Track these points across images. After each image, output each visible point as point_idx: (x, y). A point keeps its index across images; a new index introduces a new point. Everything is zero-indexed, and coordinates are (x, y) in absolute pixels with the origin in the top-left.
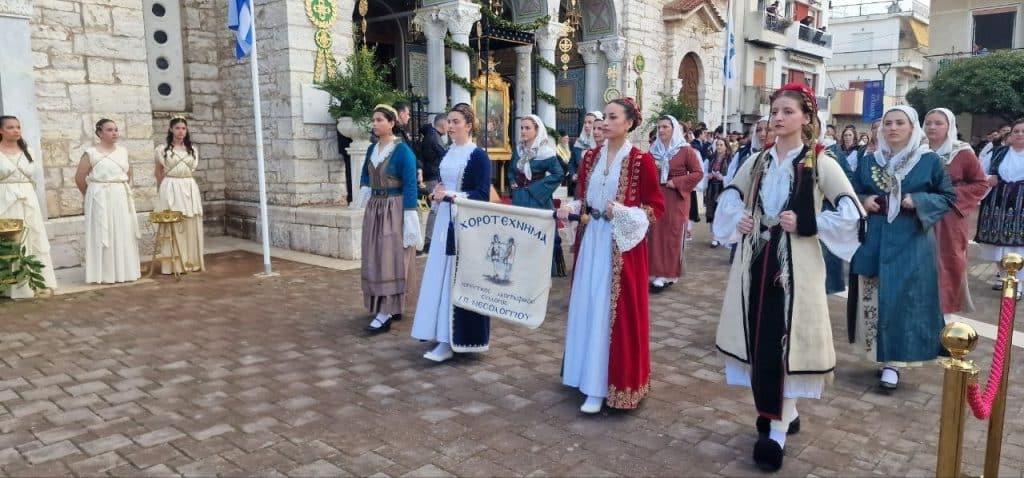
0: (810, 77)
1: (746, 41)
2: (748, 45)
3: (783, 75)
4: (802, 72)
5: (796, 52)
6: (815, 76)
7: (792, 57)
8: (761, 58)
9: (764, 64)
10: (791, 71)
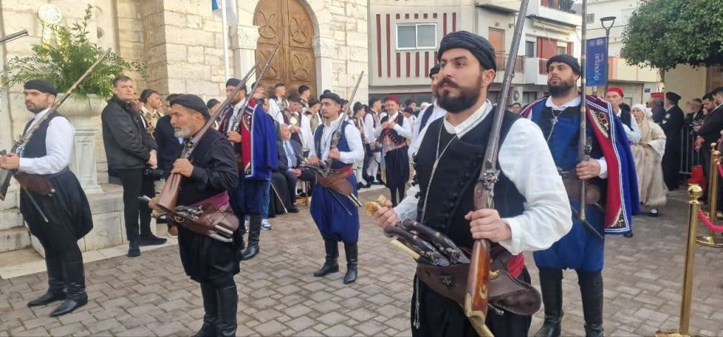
0: (565, 45)
1: (477, 6)
2: (480, 11)
3: (530, 44)
4: (555, 41)
5: (540, 19)
6: (570, 44)
7: (536, 24)
8: (497, 24)
9: (503, 31)
10: (539, 38)
